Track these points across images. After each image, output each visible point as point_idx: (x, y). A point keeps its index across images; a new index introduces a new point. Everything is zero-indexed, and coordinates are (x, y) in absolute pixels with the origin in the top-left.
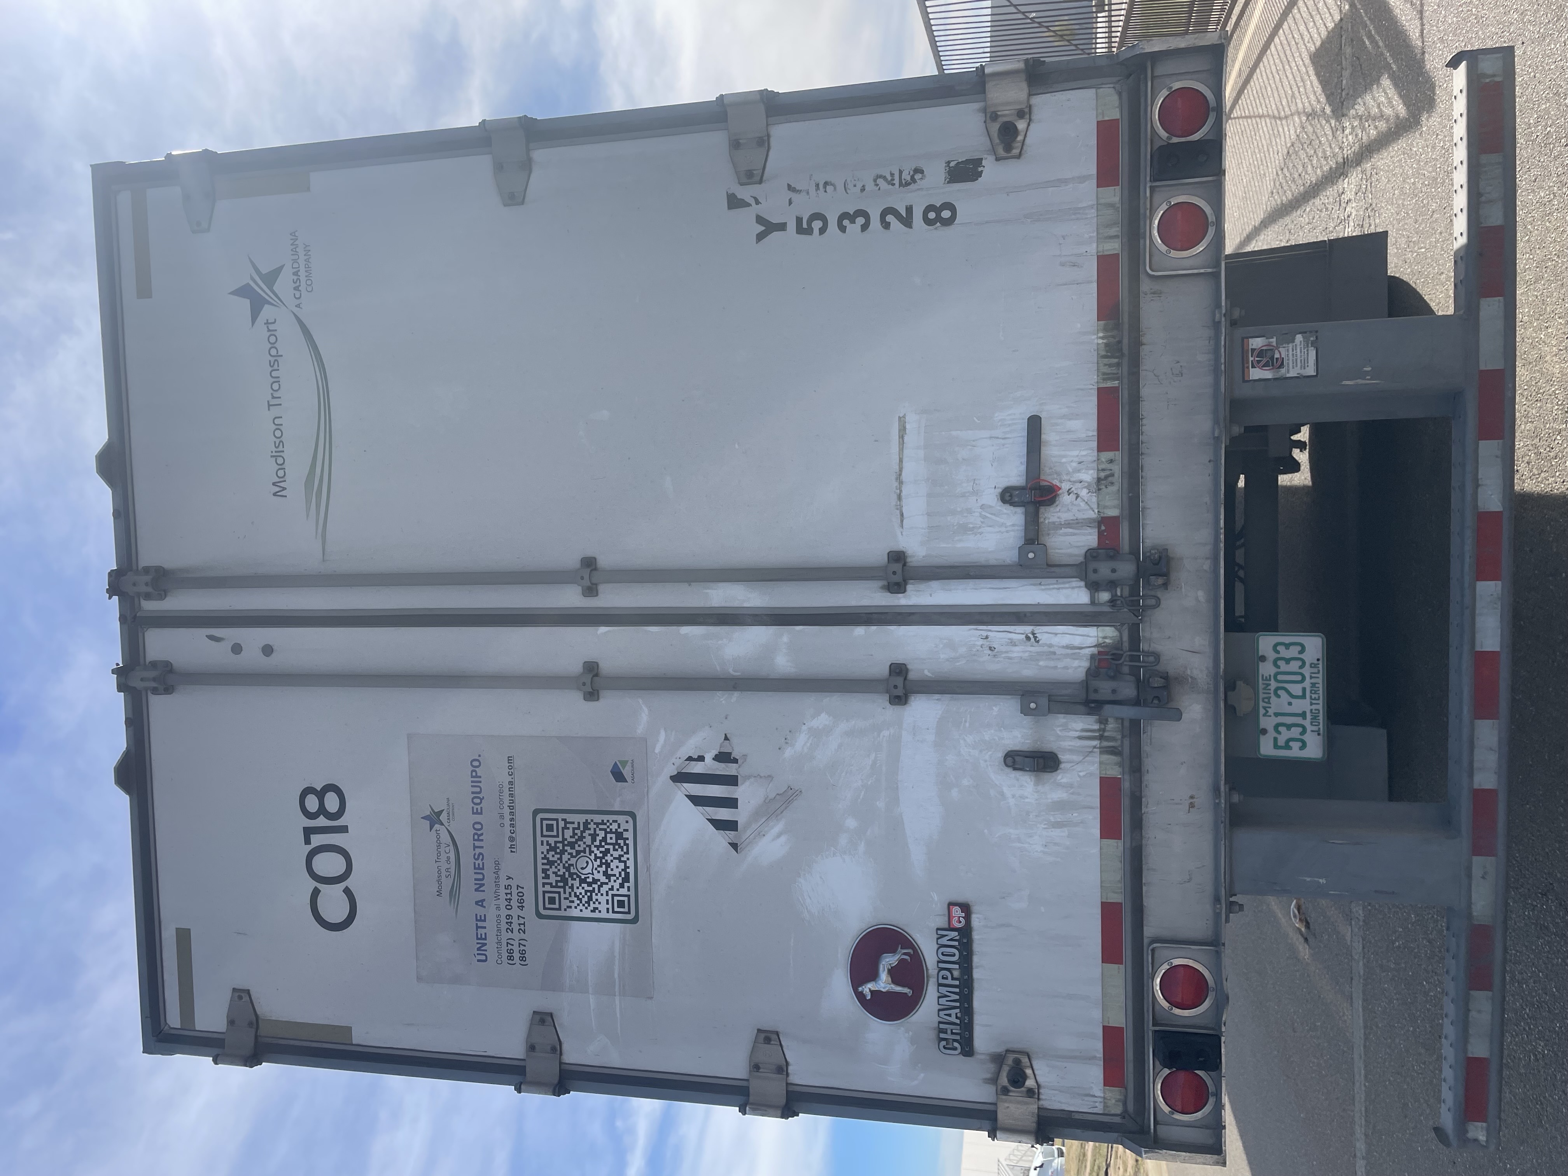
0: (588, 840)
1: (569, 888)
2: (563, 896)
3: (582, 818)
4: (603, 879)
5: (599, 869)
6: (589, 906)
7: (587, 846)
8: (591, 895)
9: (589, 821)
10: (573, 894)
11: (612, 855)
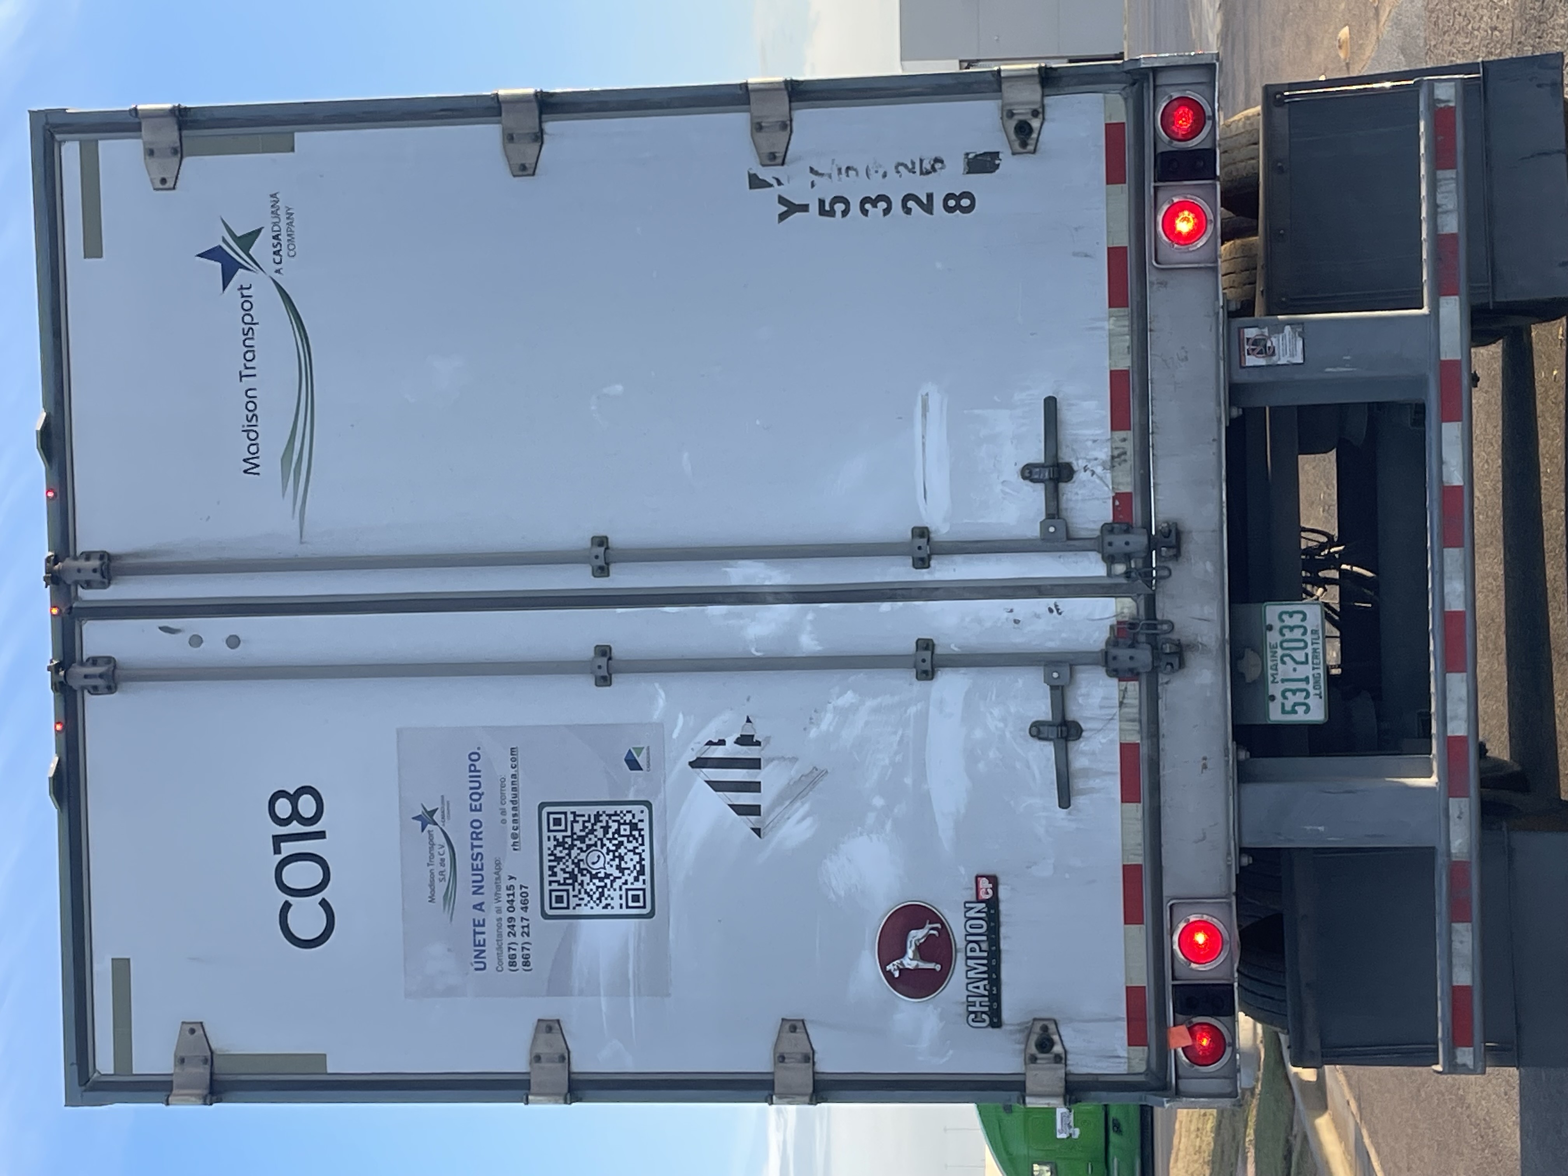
0: (600, 833)
1: (579, 884)
2: (572, 893)
3: (593, 810)
4: (617, 873)
5: (611, 863)
6: (601, 902)
7: (599, 839)
8: (603, 891)
9: (601, 813)
10: (583, 891)
11: (626, 848)
